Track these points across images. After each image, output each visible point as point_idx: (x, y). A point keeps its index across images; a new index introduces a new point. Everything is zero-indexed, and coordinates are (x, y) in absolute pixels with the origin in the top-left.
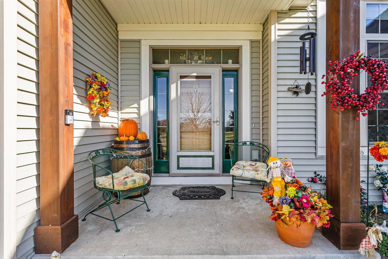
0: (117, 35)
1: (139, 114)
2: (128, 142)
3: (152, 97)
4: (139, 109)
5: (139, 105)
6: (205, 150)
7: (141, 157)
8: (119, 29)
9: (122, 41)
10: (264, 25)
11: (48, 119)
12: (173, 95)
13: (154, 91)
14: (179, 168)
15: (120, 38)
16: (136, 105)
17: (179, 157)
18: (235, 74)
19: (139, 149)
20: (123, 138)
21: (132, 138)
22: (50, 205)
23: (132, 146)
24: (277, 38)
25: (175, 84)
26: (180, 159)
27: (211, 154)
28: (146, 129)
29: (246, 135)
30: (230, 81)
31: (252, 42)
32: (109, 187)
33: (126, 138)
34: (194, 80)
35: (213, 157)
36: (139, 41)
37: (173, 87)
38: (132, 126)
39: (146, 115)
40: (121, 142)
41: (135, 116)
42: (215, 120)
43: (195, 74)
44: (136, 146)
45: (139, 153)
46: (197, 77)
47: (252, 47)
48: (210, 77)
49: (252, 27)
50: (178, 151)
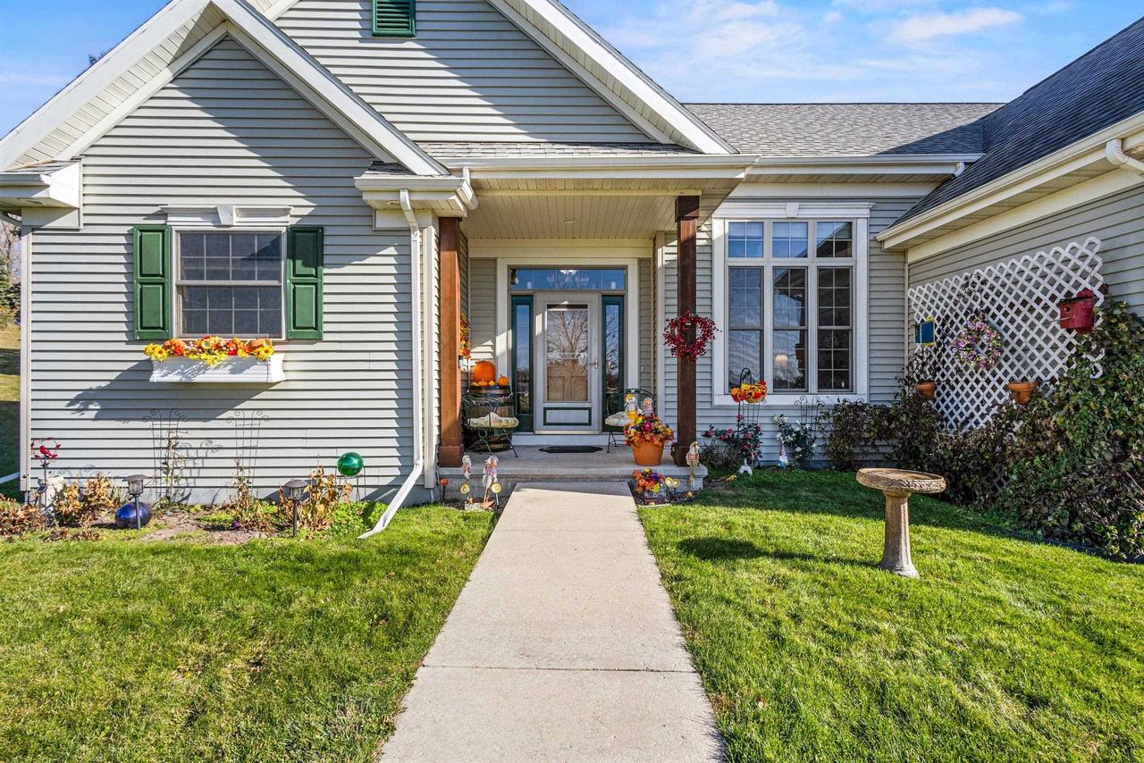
0: (467, 253)
1: (494, 354)
2: (488, 387)
3: (510, 331)
4: (494, 347)
5: (494, 342)
6: (579, 401)
7: (502, 405)
8: (469, 245)
9: (472, 260)
10: (654, 240)
11: (447, 362)
12: (538, 329)
13: (513, 324)
14: (545, 424)
15: (470, 256)
16: (490, 343)
17: (545, 409)
18: (619, 300)
19: (501, 396)
20: (482, 383)
21: (492, 383)
22: (449, 430)
23: (494, 392)
24: (665, 263)
25: (541, 316)
26: (548, 412)
27: (587, 405)
28: (503, 371)
29: (632, 381)
30: (613, 310)
31: (640, 261)
32: (485, 425)
33: (485, 384)
34: (565, 310)
35: (590, 409)
36: (495, 260)
37: (538, 319)
38: (488, 369)
39: (502, 355)
40: (480, 388)
41: (489, 356)
42: (593, 362)
43: (566, 303)
44: (498, 392)
45: (501, 400)
46: (568, 306)
47: (640, 268)
48: (585, 306)
49: (639, 242)
50: (544, 402)
